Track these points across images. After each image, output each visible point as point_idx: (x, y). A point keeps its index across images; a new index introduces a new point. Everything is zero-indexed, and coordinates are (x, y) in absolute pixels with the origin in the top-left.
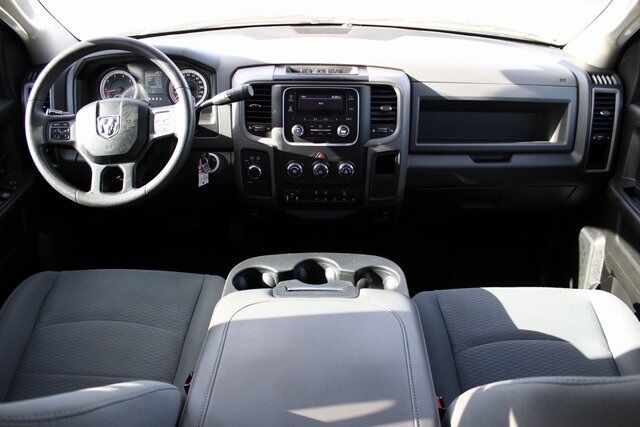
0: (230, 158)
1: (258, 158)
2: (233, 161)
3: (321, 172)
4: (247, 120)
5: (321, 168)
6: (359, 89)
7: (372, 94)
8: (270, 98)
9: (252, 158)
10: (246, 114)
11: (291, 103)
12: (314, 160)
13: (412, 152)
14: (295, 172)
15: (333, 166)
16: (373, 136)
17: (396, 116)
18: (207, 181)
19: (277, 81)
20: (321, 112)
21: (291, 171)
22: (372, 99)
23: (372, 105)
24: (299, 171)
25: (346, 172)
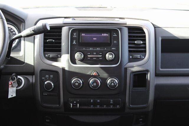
0: (32, 79)
1: (52, 76)
2: (34, 81)
3: (95, 84)
4: (45, 50)
5: (95, 82)
6: (120, 29)
7: (129, 33)
8: (61, 35)
9: (47, 76)
10: (44, 47)
11: (75, 39)
12: (90, 76)
13: (158, 75)
14: (77, 84)
15: (104, 80)
16: (130, 61)
17: (145, 48)
18: (14, 95)
19: (66, 24)
20: (95, 45)
21: (74, 84)
22: (129, 36)
23: (129, 40)
24: (80, 84)
25: (113, 84)
